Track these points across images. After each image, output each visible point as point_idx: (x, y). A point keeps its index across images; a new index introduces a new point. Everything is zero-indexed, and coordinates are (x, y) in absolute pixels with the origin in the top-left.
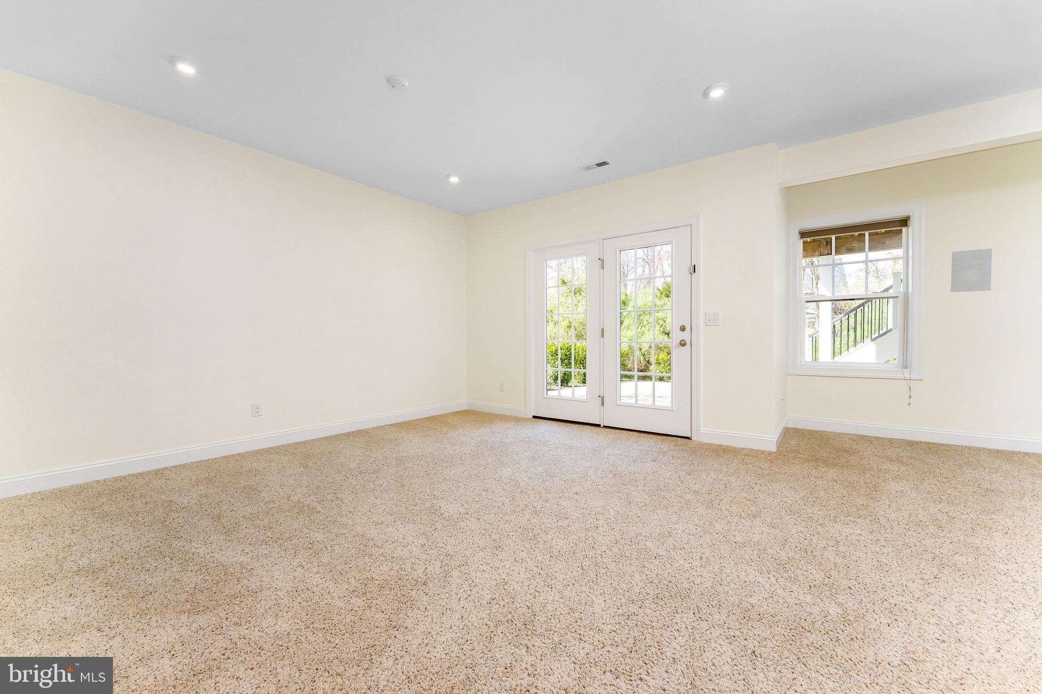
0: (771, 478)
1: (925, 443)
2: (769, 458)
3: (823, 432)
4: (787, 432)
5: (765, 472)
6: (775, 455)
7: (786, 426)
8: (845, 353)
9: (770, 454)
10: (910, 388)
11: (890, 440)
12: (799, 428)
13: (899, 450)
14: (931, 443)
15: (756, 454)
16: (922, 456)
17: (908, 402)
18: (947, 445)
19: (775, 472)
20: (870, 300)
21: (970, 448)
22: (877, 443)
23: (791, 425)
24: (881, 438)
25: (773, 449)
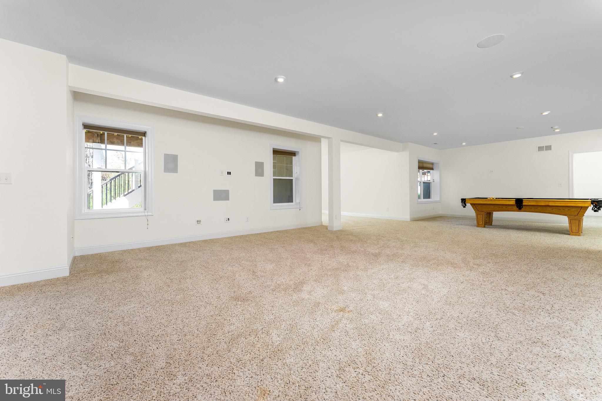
0: (68, 296)
1: (154, 247)
2: (65, 282)
3: (101, 253)
4: (76, 259)
5: (63, 293)
6: (68, 278)
7: (74, 256)
8: (109, 203)
9: (64, 278)
10: (148, 220)
11: (139, 249)
12: (84, 254)
13: (144, 253)
14: (157, 246)
15: (52, 283)
16: (154, 254)
17: (147, 227)
18: (164, 246)
19: (72, 290)
20: (123, 173)
21: (172, 245)
22: (133, 252)
23: (77, 254)
24: (135, 249)
25: (67, 274)
